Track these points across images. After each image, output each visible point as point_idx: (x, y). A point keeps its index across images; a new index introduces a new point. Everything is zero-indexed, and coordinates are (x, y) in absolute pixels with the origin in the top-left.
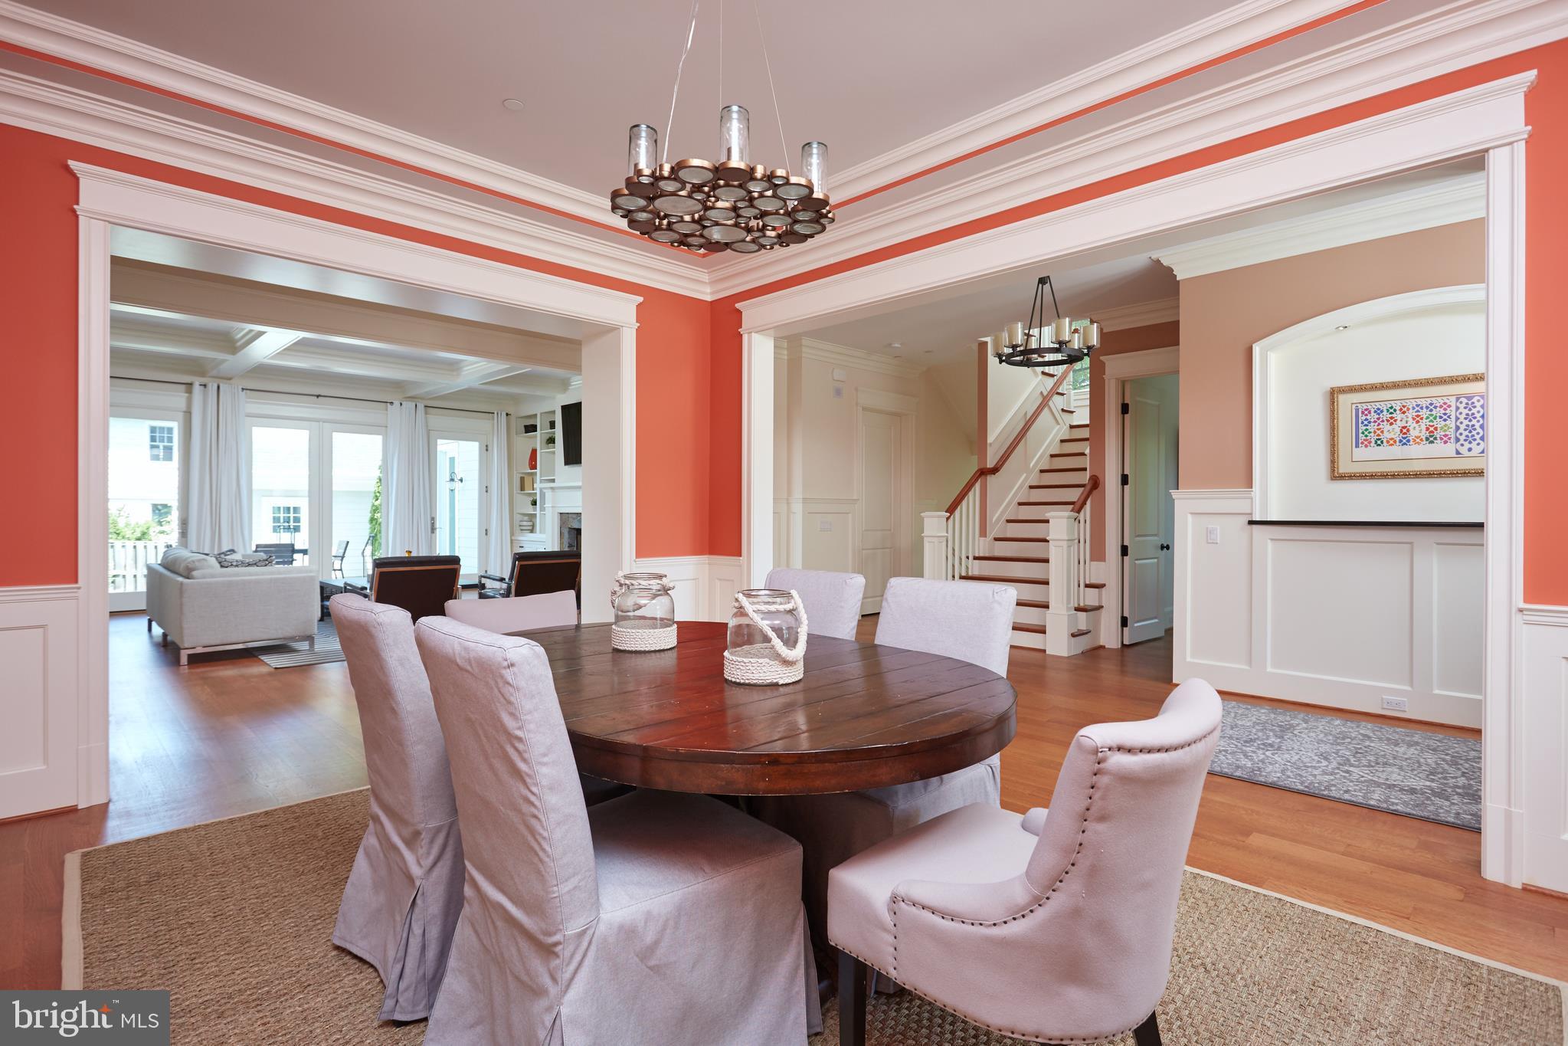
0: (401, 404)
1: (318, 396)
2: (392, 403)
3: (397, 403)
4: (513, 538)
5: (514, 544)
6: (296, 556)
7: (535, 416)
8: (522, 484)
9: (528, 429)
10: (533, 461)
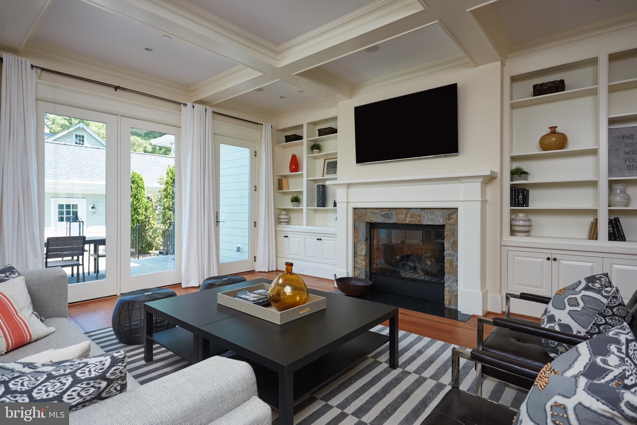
0: (193, 107)
1: (116, 88)
2: (185, 105)
3: (190, 105)
4: (278, 229)
5: (278, 234)
6: (86, 247)
7: (301, 127)
8: (280, 185)
9: (289, 139)
10: (295, 165)
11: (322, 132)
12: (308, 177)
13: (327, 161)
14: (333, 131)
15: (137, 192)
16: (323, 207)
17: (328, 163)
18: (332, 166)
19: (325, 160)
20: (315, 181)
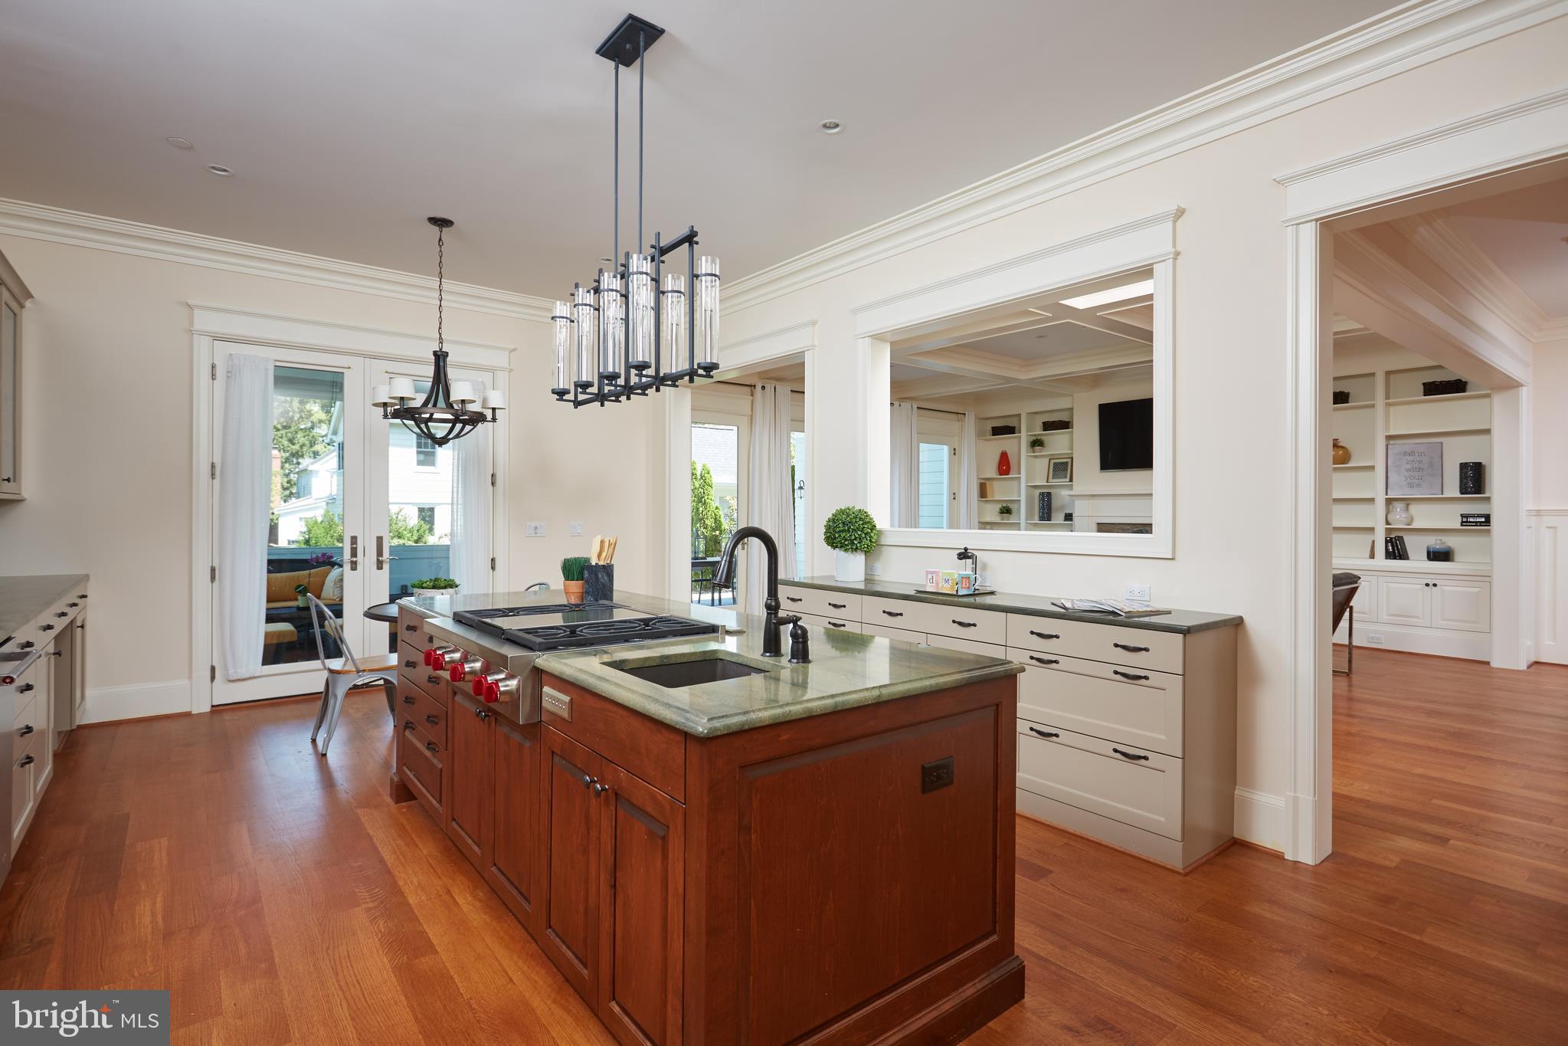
7: (1017, 416)
8: (983, 492)
9: (997, 431)
10: (1005, 465)
11: (1048, 426)
12: (1027, 482)
13: (1053, 461)
14: (1065, 425)
15: (704, 493)
16: (1048, 520)
17: (1055, 464)
18: (1062, 468)
19: (1050, 460)
20: (1036, 487)
